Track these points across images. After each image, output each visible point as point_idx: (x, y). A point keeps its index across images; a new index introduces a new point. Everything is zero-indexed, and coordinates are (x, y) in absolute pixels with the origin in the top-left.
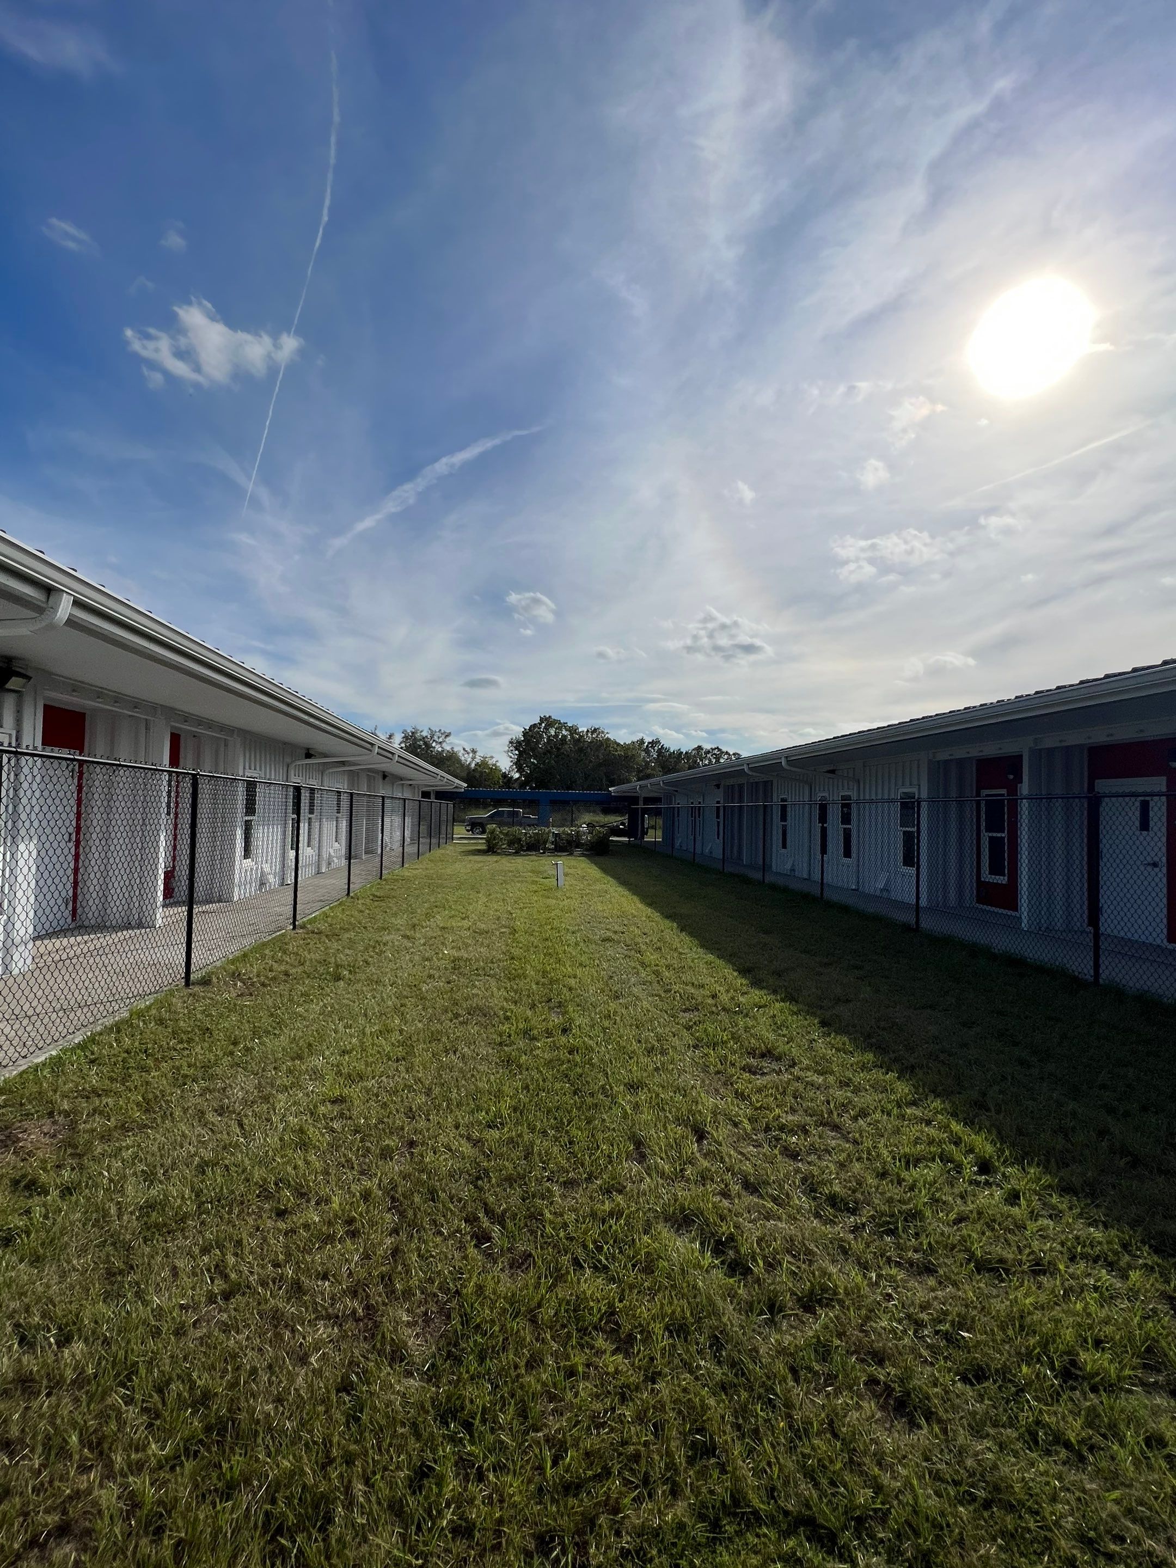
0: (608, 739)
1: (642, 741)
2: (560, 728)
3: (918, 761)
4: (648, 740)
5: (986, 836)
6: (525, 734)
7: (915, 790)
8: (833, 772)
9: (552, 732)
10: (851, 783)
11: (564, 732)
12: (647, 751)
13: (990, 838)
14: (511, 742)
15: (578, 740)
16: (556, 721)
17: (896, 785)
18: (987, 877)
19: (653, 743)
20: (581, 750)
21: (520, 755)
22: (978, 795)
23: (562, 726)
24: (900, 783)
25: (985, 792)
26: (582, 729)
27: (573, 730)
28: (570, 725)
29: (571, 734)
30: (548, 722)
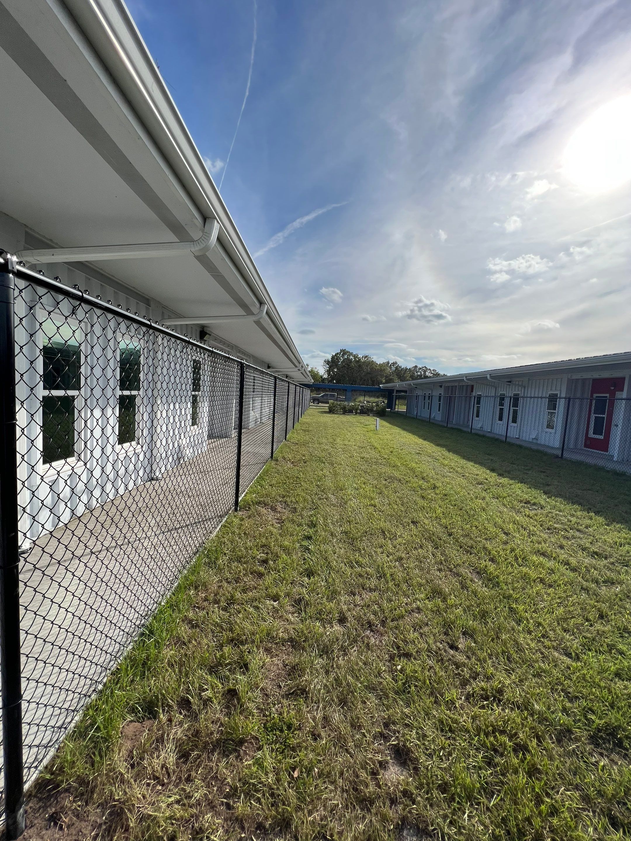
0: (373, 361)
1: (388, 363)
2: (349, 355)
3: (562, 379)
4: (391, 362)
5: (593, 416)
6: (333, 357)
7: (558, 393)
8: (510, 382)
9: (346, 357)
10: (520, 388)
11: (351, 357)
12: (390, 368)
13: (596, 417)
14: (325, 361)
15: (358, 362)
16: (348, 352)
17: (547, 390)
18: (591, 435)
19: (394, 364)
20: (360, 366)
21: (330, 367)
22: (592, 396)
23: (351, 354)
24: (550, 389)
25: (595, 395)
26: (360, 356)
27: (355, 357)
28: (354, 353)
29: (355, 358)
30: (344, 352)
